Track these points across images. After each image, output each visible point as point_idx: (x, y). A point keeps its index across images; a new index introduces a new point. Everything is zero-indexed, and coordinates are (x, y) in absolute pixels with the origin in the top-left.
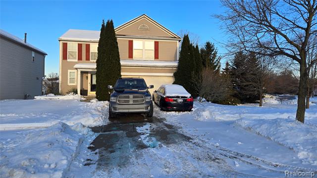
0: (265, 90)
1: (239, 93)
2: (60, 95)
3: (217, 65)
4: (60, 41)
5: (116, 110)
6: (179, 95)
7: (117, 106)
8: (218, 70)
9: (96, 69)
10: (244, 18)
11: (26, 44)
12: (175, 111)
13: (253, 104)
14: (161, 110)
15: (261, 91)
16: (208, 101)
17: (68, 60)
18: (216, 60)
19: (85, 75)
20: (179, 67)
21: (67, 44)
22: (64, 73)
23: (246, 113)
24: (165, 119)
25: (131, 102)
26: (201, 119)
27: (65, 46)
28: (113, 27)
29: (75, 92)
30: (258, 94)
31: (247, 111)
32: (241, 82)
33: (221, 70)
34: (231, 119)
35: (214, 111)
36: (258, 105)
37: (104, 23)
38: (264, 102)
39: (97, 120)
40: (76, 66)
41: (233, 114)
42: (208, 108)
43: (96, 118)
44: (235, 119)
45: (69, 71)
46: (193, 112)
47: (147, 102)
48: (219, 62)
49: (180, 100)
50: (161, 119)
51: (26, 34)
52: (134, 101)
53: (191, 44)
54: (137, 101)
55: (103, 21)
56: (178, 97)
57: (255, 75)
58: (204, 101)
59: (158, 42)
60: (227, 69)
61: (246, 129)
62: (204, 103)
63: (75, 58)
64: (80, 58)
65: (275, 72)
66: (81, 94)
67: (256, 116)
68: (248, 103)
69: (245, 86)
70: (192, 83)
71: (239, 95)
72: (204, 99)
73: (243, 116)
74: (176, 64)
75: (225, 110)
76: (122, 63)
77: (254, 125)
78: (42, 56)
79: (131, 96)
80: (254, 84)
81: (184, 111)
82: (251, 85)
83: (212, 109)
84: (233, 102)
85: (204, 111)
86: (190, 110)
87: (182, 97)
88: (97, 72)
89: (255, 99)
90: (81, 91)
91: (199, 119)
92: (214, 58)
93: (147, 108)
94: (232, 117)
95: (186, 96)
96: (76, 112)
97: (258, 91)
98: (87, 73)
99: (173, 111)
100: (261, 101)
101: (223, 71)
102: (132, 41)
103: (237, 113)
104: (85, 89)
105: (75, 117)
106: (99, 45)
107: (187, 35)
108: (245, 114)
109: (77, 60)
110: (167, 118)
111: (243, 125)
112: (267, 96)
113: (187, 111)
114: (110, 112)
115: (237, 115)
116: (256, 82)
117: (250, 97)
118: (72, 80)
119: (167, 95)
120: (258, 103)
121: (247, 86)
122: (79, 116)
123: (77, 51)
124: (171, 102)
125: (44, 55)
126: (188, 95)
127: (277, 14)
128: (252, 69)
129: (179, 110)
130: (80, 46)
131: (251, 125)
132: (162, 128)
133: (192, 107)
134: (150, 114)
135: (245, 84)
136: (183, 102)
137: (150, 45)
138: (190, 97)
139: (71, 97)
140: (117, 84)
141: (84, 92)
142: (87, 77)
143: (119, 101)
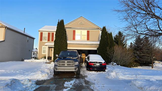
0: (154, 58)
1: (139, 60)
2: (37, 59)
3: (125, 44)
4: (39, 31)
5: (57, 70)
6: (97, 61)
7: (58, 68)
8: (126, 47)
9: (54, 45)
10: (135, 11)
11: (25, 33)
12: (95, 71)
13: (148, 67)
14: (87, 70)
15: (152, 59)
16: (118, 65)
17: (43, 41)
18: (124, 41)
19: (51, 49)
20: (100, 45)
21: (42, 33)
22: (41, 48)
23: (141, 74)
24: (86, 76)
25: (66, 65)
26: (110, 78)
27: (42, 34)
28: (63, 23)
29: (45, 58)
30: (150, 61)
31: (141, 73)
32: (140, 53)
33: (127, 46)
34: (130, 79)
35: (118, 72)
36: (150, 68)
37: (59, 21)
38: (154, 66)
39: (44, 76)
40: (46, 44)
41: (132, 75)
42: (115, 70)
43: (44, 75)
44: (133, 79)
45: (43, 47)
46: (106, 72)
47: (76, 65)
48: (126, 42)
49: (98, 64)
50: (85, 76)
51: (25, 28)
52: (68, 65)
53: (107, 32)
54: (70, 65)
55: (59, 20)
56: (97, 62)
57: (148, 49)
58: (115, 65)
59: (89, 31)
60: (131, 46)
61: (139, 88)
62: (115, 66)
63: (46, 40)
64: (49, 40)
65: (160, 48)
66: (48, 59)
67: (147, 77)
68: (144, 66)
69: (142, 56)
70: (108, 54)
71: (139, 61)
72: (115, 64)
73: (138, 76)
74: (98, 43)
75: (126, 72)
76: (68, 42)
77: (145, 86)
78: (33, 39)
79: (66, 61)
80: (148, 55)
81: (100, 71)
82: (146, 55)
83: (117, 71)
84: (135, 65)
85: (112, 72)
86: (104, 71)
87: (99, 63)
88: (54, 47)
89: (149, 63)
90: (48, 57)
91: (108, 78)
92: (123, 40)
93: (76, 69)
94: (131, 77)
95: (102, 62)
96: (36, 70)
97: (151, 59)
98: (52, 47)
99: (94, 71)
100: (153, 65)
101: (129, 47)
102: (75, 31)
103: (135, 74)
104: (51, 56)
105: (32, 74)
106: (56, 33)
107: (105, 27)
108: (140, 76)
109: (47, 41)
110: (88, 76)
111: (137, 85)
112: (156, 62)
113: (102, 71)
114: (54, 71)
115: (134, 76)
116: (149, 54)
117: (145, 63)
118: (44, 52)
119: (90, 61)
120: (151, 66)
121: (144, 56)
122: (34, 73)
123: (47, 36)
124: (92, 65)
125: (34, 39)
126: (103, 61)
127: (159, 7)
128: (146, 46)
129: (97, 71)
130: (49, 34)
131: (143, 85)
132: (81, 83)
133: (106, 69)
134: (78, 73)
135: (142, 55)
136: (100, 65)
137: (85, 32)
138: (104, 63)
139: (42, 60)
140: (61, 54)
141: (49, 58)
142: (52, 50)
143: (59, 64)
